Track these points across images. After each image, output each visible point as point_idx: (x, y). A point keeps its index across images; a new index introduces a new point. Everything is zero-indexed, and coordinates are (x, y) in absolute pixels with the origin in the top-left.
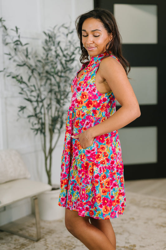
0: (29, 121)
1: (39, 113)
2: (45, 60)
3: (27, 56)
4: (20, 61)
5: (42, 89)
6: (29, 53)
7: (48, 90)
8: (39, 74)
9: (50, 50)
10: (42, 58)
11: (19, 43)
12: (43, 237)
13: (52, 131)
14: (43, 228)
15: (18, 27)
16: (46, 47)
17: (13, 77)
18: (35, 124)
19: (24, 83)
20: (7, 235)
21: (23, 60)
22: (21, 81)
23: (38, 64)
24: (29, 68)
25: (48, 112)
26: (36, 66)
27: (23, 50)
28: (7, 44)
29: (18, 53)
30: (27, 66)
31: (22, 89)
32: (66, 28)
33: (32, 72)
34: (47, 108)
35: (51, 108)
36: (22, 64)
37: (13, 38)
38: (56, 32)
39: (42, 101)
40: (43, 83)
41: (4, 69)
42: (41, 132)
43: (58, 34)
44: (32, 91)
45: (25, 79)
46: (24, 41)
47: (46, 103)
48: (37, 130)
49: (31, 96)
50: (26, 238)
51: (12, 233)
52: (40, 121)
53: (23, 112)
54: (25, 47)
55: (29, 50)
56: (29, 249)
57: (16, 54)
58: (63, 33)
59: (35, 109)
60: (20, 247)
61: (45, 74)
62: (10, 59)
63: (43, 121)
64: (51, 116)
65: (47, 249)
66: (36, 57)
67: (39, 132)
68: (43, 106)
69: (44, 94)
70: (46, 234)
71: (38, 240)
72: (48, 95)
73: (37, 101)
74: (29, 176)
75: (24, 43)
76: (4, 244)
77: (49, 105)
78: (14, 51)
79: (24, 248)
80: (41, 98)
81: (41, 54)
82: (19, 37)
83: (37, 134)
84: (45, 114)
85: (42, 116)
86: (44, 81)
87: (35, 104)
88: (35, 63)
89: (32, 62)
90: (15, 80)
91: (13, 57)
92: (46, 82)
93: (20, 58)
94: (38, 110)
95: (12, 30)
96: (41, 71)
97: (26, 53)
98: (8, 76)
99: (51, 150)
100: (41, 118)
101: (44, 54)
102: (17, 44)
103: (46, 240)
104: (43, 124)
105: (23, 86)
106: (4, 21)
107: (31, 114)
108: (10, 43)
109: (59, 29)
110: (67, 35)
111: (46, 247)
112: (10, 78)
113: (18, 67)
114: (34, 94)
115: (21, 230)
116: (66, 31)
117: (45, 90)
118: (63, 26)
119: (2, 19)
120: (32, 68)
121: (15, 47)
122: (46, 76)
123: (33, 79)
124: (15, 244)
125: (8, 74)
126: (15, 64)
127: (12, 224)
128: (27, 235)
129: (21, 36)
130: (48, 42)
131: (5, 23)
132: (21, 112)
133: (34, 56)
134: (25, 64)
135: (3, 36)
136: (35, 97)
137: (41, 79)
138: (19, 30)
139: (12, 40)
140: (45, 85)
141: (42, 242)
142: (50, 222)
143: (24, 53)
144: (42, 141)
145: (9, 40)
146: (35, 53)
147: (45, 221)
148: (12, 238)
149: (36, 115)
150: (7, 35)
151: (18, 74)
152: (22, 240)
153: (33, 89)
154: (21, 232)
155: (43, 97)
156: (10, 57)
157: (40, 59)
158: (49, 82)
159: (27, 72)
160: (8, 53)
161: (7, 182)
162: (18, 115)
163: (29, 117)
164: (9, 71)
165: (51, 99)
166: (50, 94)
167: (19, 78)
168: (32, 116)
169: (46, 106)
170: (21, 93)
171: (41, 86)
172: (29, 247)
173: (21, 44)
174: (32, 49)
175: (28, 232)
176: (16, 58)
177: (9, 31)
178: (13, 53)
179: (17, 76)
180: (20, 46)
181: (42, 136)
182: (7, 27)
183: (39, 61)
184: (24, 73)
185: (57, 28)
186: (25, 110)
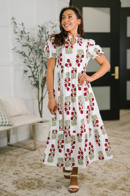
0: (29, 80)
1: (35, 75)
2: (39, 42)
3: (28, 40)
4: (24, 43)
5: (37, 60)
6: (29, 39)
7: (41, 61)
8: (36, 51)
9: (42, 36)
10: (37, 41)
11: (23, 32)
12: (38, 149)
13: (43, 86)
14: (38, 145)
15: (23, 23)
16: (40, 35)
17: (20, 53)
18: (33, 82)
19: (27, 56)
20: (15, 148)
21: (26, 43)
22: (25, 55)
23: (35, 45)
24: (30, 47)
25: (41, 74)
26: (34, 46)
27: (26, 36)
28: (16, 33)
29: (23, 38)
30: (28, 46)
31: (26, 60)
32: (52, 23)
33: (31, 50)
34: (40, 72)
35: (42, 72)
36: (25, 45)
37: (20, 29)
38: (46, 25)
39: (37, 68)
40: (38, 57)
41: (15, 48)
42: (36, 86)
43: (47, 27)
44: (31, 62)
45: (27, 54)
46: (26, 31)
47: (39, 69)
49: (31, 64)
50: (27, 149)
51: (19, 147)
52: (36, 80)
53: (26, 74)
54: (27, 35)
55: (30, 37)
56: (30, 154)
57: (22, 39)
58: (51, 27)
59: (33, 72)
60: (25, 153)
61: (39, 51)
62: (18, 42)
63: (38, 80)
64: (43, 77)
65: (40, 154)
66: (34, 40)
67: (35, 86)
68: (38, 70)
69: (38, 63)
70: (39, 147)
71: (35, 150)
72: (41, 64)
73: (34, 68)
74: (29, 113)
75: (26, 32)
76: (14, 152)
77: (42, 70)
78: (21, 37)
79: (27, 154)
80: (36, 66)
81: (37, 39)
82: (24, 28)
83: (34, 88)
84: (39, 76)
85: (37, 77)
86: (38, 55)
87: (33, 69)
88: (33, 44)
89: (31, 44)
90: (21, 54)
91: (20, 41)
92: (39, 56)
93: (24, 41)
94: (35, 73)
95: (20, 24)
96: (36, 49)
97: (27, 38)
98: (17, 52)
99: (42, 98)
100: (37, 78)
101: (38, 39)
102: (23, 33)
103: (39, 150)
104: (38, 83)
105: (26, 58)
106: (15, 19)
107: (30, 75)
108: (18, 32)
109: (48, 24)
110: (53, 28)
111: (39, 153)
112: (18, 53)
113: (23, 47)
114: (33, 63)
115: (24, 145)
116: (52, 25)
117: (39, 61)
118: (50, 22)
119: (14, 18)
120: (31, 47)
121: (21, 34)
122: (39, 53)
123: (31, 54)
124: (21, 152)
125: (17, 51)
126: (21, 45)
127: (18, 143)
128: (28, 148)
129: (25, 28)
130: (41, 32)
131: (15, 20)
132: (25, 73)
133: (32, 40)
134: (27, 45)
135: (14, 28)
136: (33, 65)
137: (37, 54)
138: (24, 25)
139: (20, 31)
140: (39, 58)
141: (37, 151)
142: (41, 142)
143: (26, 38)
144: (37, 92)
145: (17, 30)
146: (33, 38)
147: (38, 142)
148: (19, 149)
149: (33, 76)
150: (17, 27)
151: (23, 51)
152: (25, 150)
153: (32, 60)
154: (24, 147)
155: (38, 65)
156: (18, 40)
157: (35, 42)
158: (41, 56)
159: (28, 50)
160: (17, 38)
161: (16, 116)
162: (23, 75)
163: (29, 77)
164: (17, 49)
165: (42, 67)
166: (42, 64)
167: (23, 53)
168: (31, 76)
169: (39, 71)
170: (25, 62)
171: (37, 58)
172: (30, 153)
173: (25, 33)
174: (31, 36)
175: (28, 146)
176: (21, 41)
177: (18, 25)
178: (20, 38)
179: (23, 52)
180: (24, 34)
181: (37, 89)
182: (16, 23)
183: (35, 43)
184: (26, 50)
185: (46, 23)
186: (27, 73)
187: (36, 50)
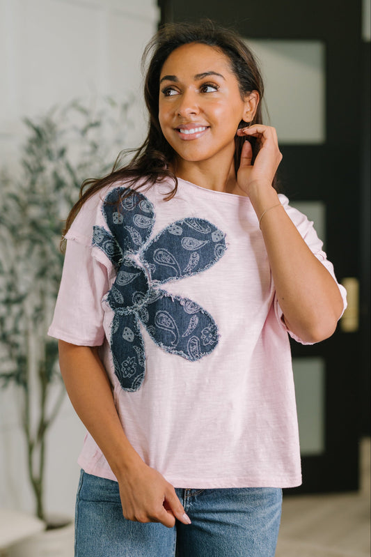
1: (11, 333)
2: (27, 192)
5: (20, 267)
7: (35, 269)
8: (13, 230)
9: (41, 169)
10: (21, 187)
13: (45, 377)
16: (30, 159)
23: (11, 204)
26: (5, 208)
32: (83, 111)
34: (33, 318)
38: (55, 118)
39: (20, 300)
40: (22, 252)
42: (18, 381)
43: (61, 126)
47: (29, 306)
48: (8, 376)
52: (15, 352)
58: (75, 127)
61: (26, 231)
63: (23, 351)
64: (44, 341)
67: (12, 384)
68: (22, 313)
69: (26, 281)
73: (7, 301)
77: (40, 309)
80: (17, 292)
81: (18, 176)
83: (5, 386)
84: (26, 333)
85: (20, 339)
86: (26, 246)
92: (30, 250)
94: (9, 324)
96: (16, 220)
99: (43, 427)
100: (17, 345)
104: (22, 361)
109: (64, 112)
110: (85, 130)
116: (81, 121)
117: (27, 270)
118: (75, 105)
122: (30, 236)
137: (18, 240)
140: (28, 256)
149: (4, 338)
158: (37, 249)
165: (43, 293)
166: (40, 281)
169: (30, 311)
171: (18, 258)
181: (21, 390)
187: (15, 223)
